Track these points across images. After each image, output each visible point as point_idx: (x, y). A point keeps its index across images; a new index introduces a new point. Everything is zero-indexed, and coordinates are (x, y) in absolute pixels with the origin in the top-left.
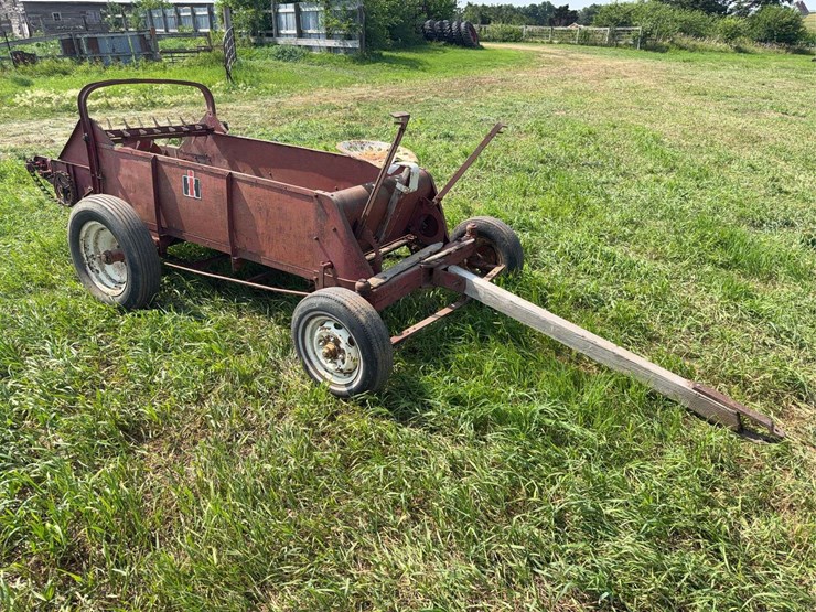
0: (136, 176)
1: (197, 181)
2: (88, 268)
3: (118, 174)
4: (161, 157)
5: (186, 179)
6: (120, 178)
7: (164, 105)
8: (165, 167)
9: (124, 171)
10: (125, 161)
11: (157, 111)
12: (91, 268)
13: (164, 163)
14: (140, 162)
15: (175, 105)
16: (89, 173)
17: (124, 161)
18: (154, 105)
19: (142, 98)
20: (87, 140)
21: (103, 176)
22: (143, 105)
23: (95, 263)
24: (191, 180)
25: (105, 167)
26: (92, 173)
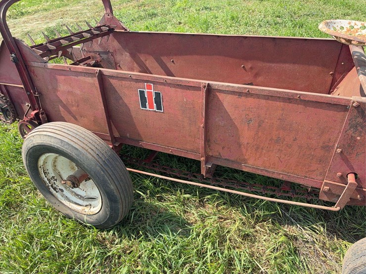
0: (78, 92)
1: (158, 95)
2: (52, 190)
3: (55, 90)
4: (107, 71)
5: (142, 93)
6: (59, 94)
7: (28, 13)
8: (113, 81)
9: (63, 87)
10: (63, 77)
11: (26, 17)
12: (55, 189)
13: (112, 77)
14: (81, 78)
15: (36, 12)
16: (24, 91)
17: (61, 78)
18: (22, 14)
19: (15, 11)
20: (15, 61)
21: (40, 93)
22: (16, 15)
23: (57, 183)
24: (150, 94)
25: (39, 83)
26: (27, 91)
